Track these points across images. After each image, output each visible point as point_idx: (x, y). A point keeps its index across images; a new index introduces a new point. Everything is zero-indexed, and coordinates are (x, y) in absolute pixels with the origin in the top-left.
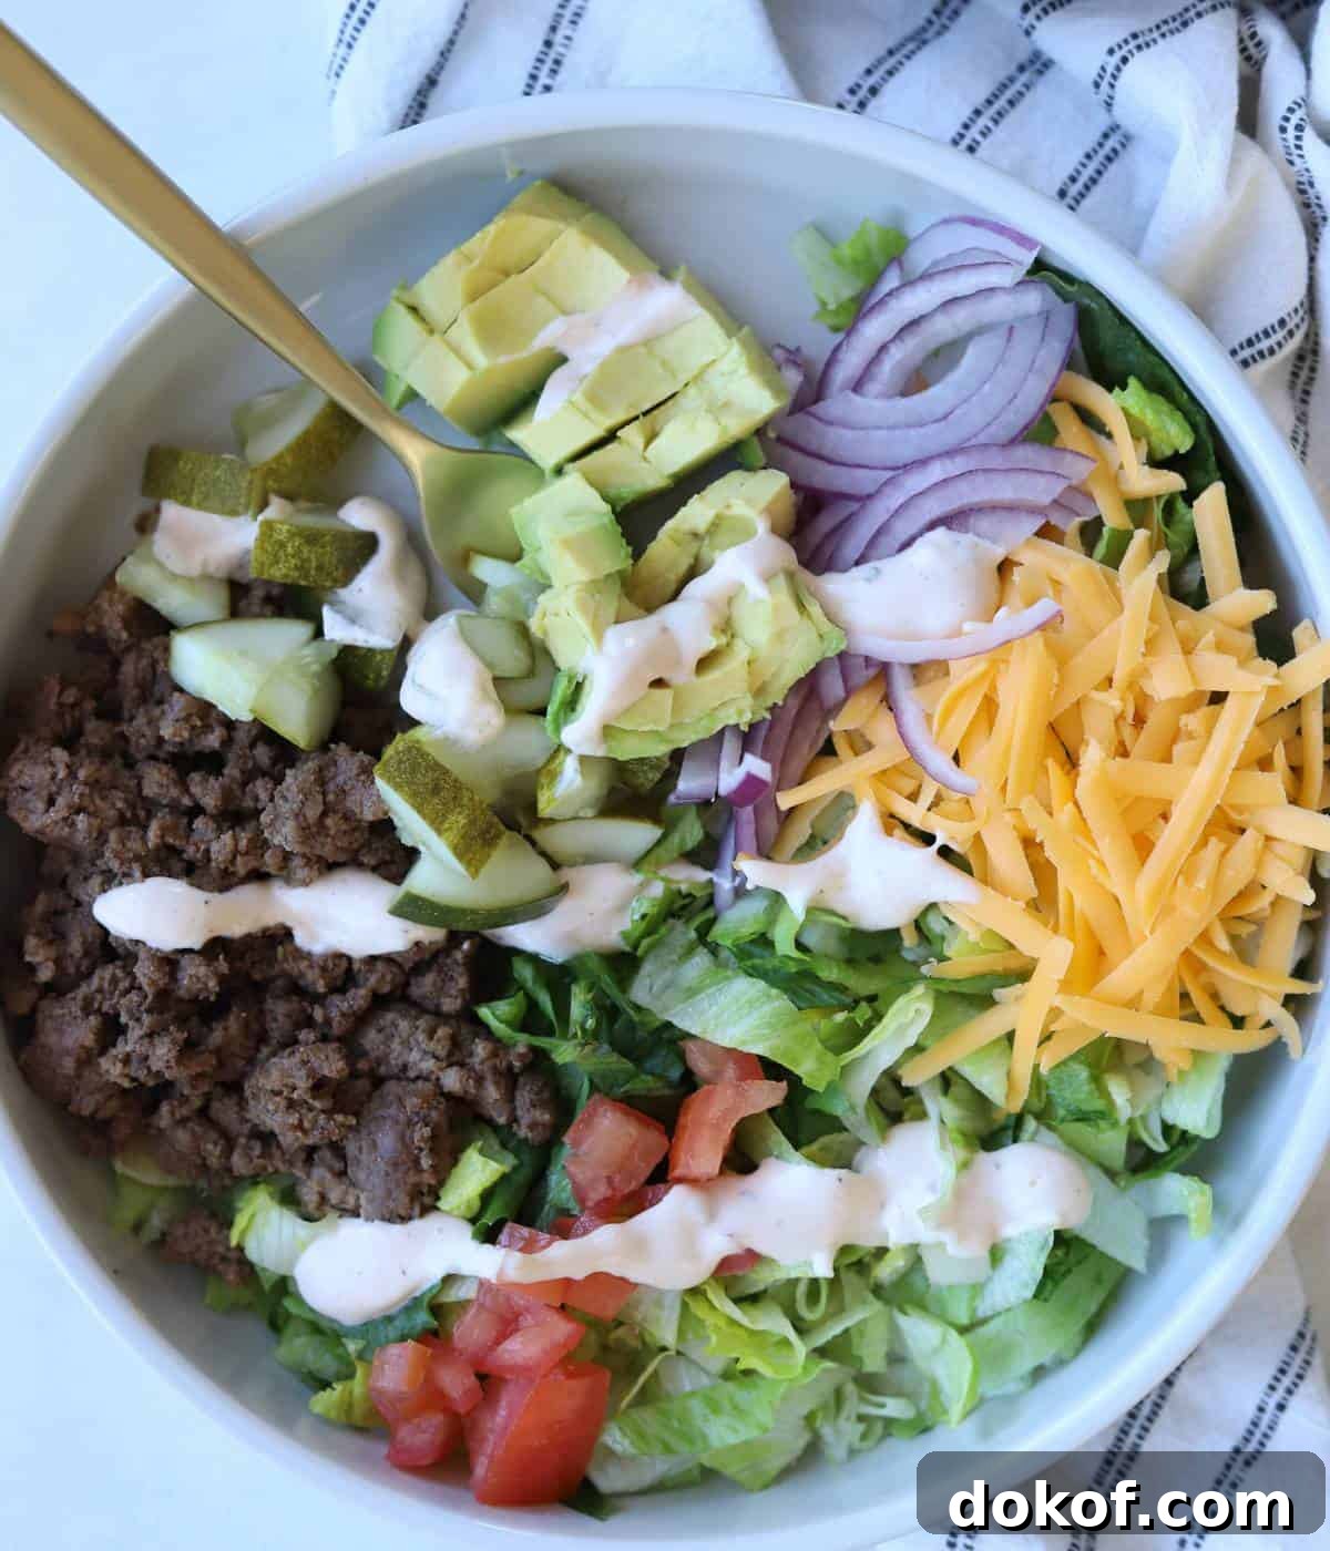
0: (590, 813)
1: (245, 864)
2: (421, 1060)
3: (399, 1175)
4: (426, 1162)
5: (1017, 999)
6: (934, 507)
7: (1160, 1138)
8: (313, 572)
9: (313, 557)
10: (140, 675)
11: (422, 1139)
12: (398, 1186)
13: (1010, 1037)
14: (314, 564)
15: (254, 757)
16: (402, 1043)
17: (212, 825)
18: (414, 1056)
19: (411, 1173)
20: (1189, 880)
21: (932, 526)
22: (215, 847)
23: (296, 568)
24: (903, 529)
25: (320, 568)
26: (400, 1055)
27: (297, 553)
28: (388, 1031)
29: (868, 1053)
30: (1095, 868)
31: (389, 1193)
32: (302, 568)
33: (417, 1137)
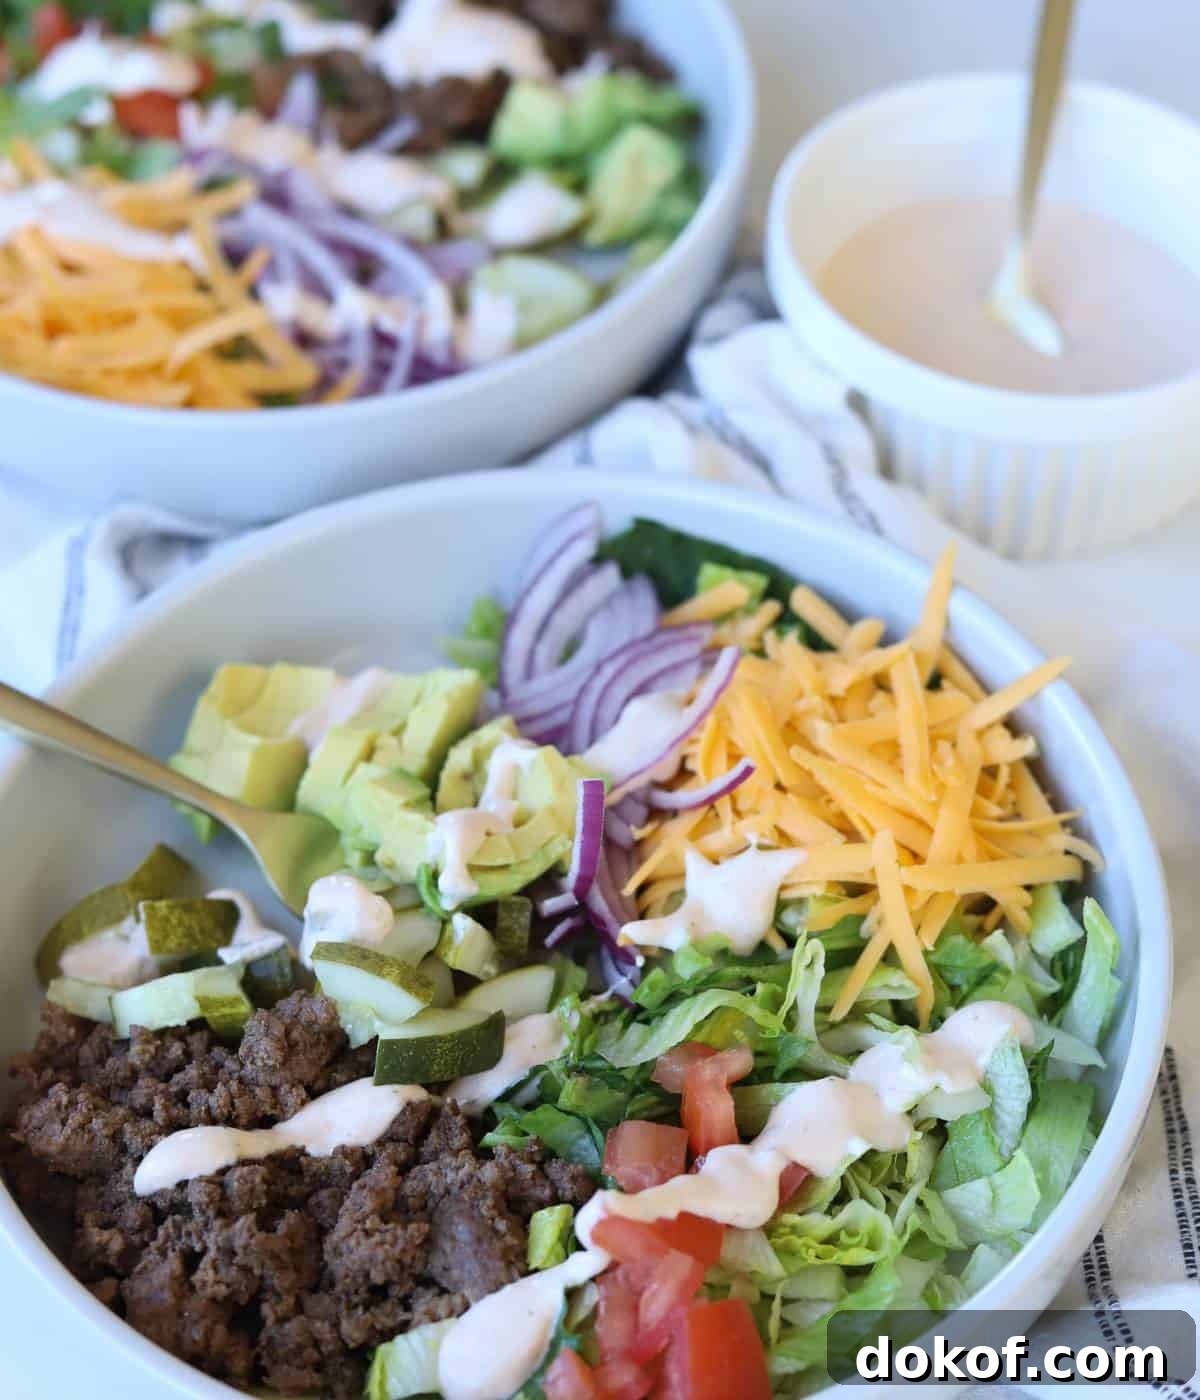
0: (492, 969)
1: (243, 1103)
2: (457, 1174)
3: (485, 1246)
4: (502, 1225)
5: (879, 922)
6: (621, 690)
7: (1052, 981)
8: (199, 937)
9: (194, 923)
10: (97, 1052)
11: (489, 1208)
12: (489, 1256)
13: (891, 949)
14: (197, 929)
15: (213, 1058)
16: (436, 1174)
17: (203, 1092)
18: (451, 1176)
19: (495, 1240)
20: (940, 763)
21: (627, 700)
22: (213, 1101)
23: (185, 936)
24: (607, 713)
25: (202, 931)
26: (438, 1182)
27: (180, 923)
28: (420, 1176)
29: (795, 1002)
30: (870, 788)
31: (484, 1266)
32: (189, 935)
33: (484, 1211)
